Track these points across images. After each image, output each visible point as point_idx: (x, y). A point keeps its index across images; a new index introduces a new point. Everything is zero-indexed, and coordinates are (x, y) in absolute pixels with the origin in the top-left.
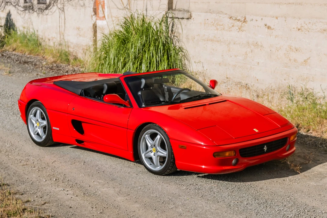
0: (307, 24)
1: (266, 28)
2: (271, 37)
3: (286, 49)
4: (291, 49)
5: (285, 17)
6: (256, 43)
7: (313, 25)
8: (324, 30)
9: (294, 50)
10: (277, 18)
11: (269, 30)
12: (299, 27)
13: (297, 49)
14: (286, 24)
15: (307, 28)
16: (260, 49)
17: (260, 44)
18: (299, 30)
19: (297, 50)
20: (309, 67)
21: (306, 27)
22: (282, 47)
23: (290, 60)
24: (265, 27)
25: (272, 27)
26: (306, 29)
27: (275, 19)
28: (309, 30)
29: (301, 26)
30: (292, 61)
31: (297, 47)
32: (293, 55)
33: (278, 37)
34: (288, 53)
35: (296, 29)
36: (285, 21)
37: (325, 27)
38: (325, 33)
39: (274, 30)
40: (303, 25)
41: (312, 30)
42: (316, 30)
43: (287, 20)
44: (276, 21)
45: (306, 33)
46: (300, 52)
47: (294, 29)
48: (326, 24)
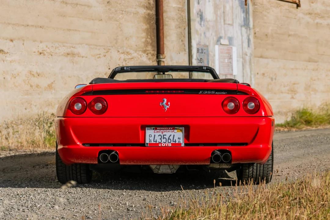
0: (50, 48)
2: (5, 62)
3: (26, 75)
4: (31, 74)
5: (24, 40)
7: (56, 49)
9: (36, 75)
10: (12, 41)
11: (1, 54)
12: (41, 51)
13: (39, 74)
14: (25, 48)
18: (40, 53)
19: (39, 75)
20: (54, 91)
21: (48, 51)
22: (20, 73)
23: (31, 86)
25: (6, 50)
26: (49, 53)
27: (9, 41)
28: (52, 54)
29: (42, 49)
30: (34, 87)
31: (39, 71)
32: (35, 81)
33: (14, 62)
34: (29, 79)
35: (37, 53)
36: (22, 45)
37: (69, 51)
38: (69, 56)
39: (8, 55)
40: (45, 49)
41: (56, 54)
42: (60, 54)
43: (25, 43)
44: (11, 43)
45: (49, 56)
46: (42, 77)
47: (34, 52)
48: (69, 48)
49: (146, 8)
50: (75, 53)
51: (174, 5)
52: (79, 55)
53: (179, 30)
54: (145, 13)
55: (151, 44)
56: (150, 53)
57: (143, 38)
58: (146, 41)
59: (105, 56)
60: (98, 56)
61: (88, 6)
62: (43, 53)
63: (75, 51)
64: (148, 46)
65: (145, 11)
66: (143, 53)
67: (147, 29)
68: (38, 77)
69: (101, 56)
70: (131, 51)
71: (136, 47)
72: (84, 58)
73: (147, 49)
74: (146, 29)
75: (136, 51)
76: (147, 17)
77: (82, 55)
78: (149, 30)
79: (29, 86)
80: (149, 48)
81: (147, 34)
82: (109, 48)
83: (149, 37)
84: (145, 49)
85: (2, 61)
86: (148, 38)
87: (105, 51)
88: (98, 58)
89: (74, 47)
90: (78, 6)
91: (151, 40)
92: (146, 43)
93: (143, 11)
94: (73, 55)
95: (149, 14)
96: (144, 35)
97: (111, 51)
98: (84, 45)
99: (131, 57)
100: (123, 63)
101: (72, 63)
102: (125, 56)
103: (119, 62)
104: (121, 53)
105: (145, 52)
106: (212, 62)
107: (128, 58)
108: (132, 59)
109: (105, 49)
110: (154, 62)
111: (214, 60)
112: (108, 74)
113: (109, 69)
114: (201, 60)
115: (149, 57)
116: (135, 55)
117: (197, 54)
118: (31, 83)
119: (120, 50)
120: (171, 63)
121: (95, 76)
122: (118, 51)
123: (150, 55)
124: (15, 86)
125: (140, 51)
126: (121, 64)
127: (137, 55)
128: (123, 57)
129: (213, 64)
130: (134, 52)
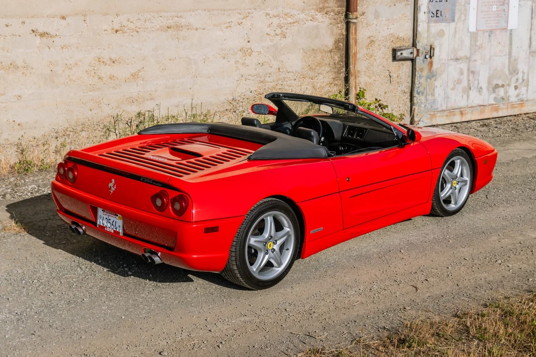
0: (135, 22)
1: (36, 35)
2: (52, 49)
3: (91, 63)
4: (99, 61)
5: (85, 15)
6: (11, 64)
7: (145, 22)
8: (169, 28)
9: (109, 62)
10: (64, 18)
11: (44, 39)
12: (117, 28)
13: (115, 60)
14: (87, 26)
15: (134, 27)
16: (23, 73)
17: (20, 63)
18: (117, 31)
19: (114, 62)
20: (141, 82)
21: (132, 26)
22: (80, 61)
23: (100, 78)
24: (34, 34)
25: (53, 33)
26: (132, 29)
27: (59, 19)
28: (138, 30)
29: (120, 25)
30: (105, 79)
31: (113, 57)
32: (106, 71)
33: (69, 47)
34: (95, 69)
35: (110, 31)
36: (83, 22)
37: (171, 22)
38: (170, 31)
39: (57, 38)
40: (125, 23)
41: (145, 30)
42: (154, 29)
43: (88, 19)
44: (63, 22)
45: (133, 34)
46: (121, 64)
47: (105, 31)
48: (171, 18)
50: (183, 24)
52: (189, 27)
56: (333, 11)
59: (242, 23)
60: (228, 25)
62: (121, 30)
63: (183, 21)
66: (317, 13)
68: (112, 64)
69: (233, 24)
70: (294, 12)
71: (303, 4)
72: (199, 31)
73: (326, 5)
75: (303, 11)
77: (195, 27)
79: (96, 77)
80: (332, 4)
82: (250, 11)
84: (321, 5)
85: (47, 48)
87: (242, 16)
88: (227, 27)
89: (179, 16)
94: (178, 27)
97: (252, 15)
98: (200, 11)
99: (292, 21)
100: (275, 31)
101: (177, 39)
102: (281, 21)
103: (268, 30)
104: (273, 15)
105: (321, 10)
106: (461, 14)
107: (286, 22)
108: (294, 23)
109: (240, 14)
110: (339, 24)
111: (466, 10)
112: (245, 49)
113: (249, 42)
114: (437, 13)
115: (330, 17)
116: (302, 16)
117: (428, 4)
118: (99, 74)
119: (270, 12)
120: (375, 22)
121: (219, 54)
122: (267, 14)
123: (332, 14)
124: (71, 80)
125: (310, 10)
126: (273, 33)
127: (305, 16)
128: (276, 21)
129: (463, 16)
130: (298, 12)
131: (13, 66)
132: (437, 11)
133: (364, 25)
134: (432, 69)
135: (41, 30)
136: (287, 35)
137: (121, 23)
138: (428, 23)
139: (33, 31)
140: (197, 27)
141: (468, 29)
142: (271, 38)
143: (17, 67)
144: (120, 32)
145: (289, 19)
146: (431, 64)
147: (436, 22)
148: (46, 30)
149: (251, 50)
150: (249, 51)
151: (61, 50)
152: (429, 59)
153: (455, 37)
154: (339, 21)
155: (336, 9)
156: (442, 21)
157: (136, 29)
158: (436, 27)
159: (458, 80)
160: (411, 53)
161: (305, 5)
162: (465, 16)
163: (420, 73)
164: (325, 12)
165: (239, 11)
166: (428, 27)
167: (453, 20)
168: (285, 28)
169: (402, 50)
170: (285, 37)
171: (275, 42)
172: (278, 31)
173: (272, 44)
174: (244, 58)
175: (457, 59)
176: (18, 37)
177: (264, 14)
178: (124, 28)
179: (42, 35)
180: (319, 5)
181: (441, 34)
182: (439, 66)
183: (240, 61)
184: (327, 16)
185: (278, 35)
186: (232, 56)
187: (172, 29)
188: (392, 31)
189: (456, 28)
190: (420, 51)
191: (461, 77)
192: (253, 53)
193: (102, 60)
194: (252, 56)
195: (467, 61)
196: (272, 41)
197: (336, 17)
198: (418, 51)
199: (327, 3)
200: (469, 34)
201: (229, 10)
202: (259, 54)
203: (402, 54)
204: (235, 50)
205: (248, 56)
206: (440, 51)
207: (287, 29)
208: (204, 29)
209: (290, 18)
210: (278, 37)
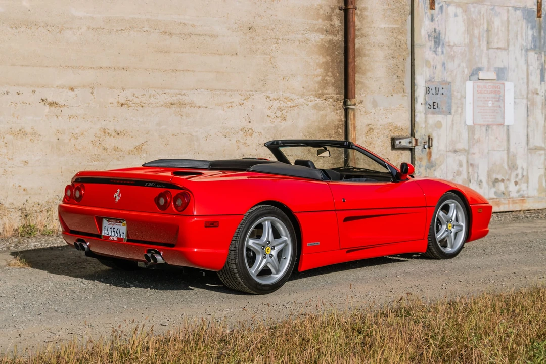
0: (140, 97)
1: (45, 104)
2: (60, 118)
3: (96, 134)
4: (105, 133)
5: (92, 88)
6: (20, 130)
7: (150, 98)
8: (172, 104)
9: (114, 134)
10: (72, 89)
11: (53, 108)
12: (123, 101)
13: (119, 132)
14: (94, 98)
15: (139, 102)
16: (31, 140)
17: (28, 130)
18: (122, 105)
19: (118, 134)
20: (144, 155)
21: (136, 100)
22: (86, 131)
23: (105, 149)
24: (43, 103)
25: (61, 102)
26: (137, 104)
27: (68, 90)
28: (143, 105)
29: (126, 99)
30: (109, 150)
31: (118, 129)
32: (110, 142)
33: (76, 117)
34: (101, 139)
35: (116, 104)
36: (91, 94)
37: (174, 99)
38: (174, 108)
39: (65, 108)
40: (130, 98)
41: (150, 105)
42: (158, 105)
43: (95, 91)
44: (71, 93)
45: (137, 108)
46: (125, 137)
47: (111, 103)
48: (175, 95)
49: (325, 33)
50: (186, 102)
51: (383, 26)
52: (192, 105)
53: (392, 61)
54: (322, 40)
55: (333, 85)
56: (332, 97)
57: (317, 76)
58: (323, 80)
59: (243, 104)
60: (230, 105)
61: (212, 36)
62: (126, 104)
63: (186, 99)
64: (328, 88)
65: (322, 37)
66: (316, 98)
67: (327, 63)
68: (117, 136)
69: (234, 105)
70: (294, 96)
71: (303, 89)
72: (202, 109)
73: (325, 91)
74: (323, 63)
75: (302, 96)
76: (326, 45)
77: (197, 105)
78: (330, 64)
79: (101, 148)
80: (331, 90)
81: (327, 70)
82: (251, 93)
83: (330, 74)
84: (320, 92)
85: (55, 117)
86: (327, 75)
87: (243, 98)
88: (229, 107)
89: (183, 93)
90: (192, 36)
91: (334, 78)
92: (324, 84)
93: (318, 38)
94: (182, 104)
95: (330, 42)
96: (320, 71)
97: (253, 97)
98: (202, 90)
99: (292, 105)
100: (275, 113)
101: (180, 116)
102: (281, 104)
103: (269, 112)
104: (274, 98)
105: (320, 96)
106: (458, 107)
107: (286, 105)
108: (294, 107)
109: (242, 95)
110: (338, 110)
111: (462, 104)
112: (246, 129)
113: (250, 122)
114: (434, 105)
115: (329, 103)
116: (301, 100)
117: (425, 96)
118: (104, 145)
119: (271, 95)
120: (373, 111)
121: (221, 133)
122: (267, 96)
123: (331, 100)
124: (76, 149)
125: (310, 95)
126: (273, 115)
127: (304, 101)
128: (276, 104)
129: (459, 110)
130: (298, 97)
131: (22, 133)
132: (434, 102)
133: (362, 113)
134: (431, 159)
135: (50, 100)
136: (287, 118)
137: (126, 97)
138: (426, 114)
139: (43, 100)
140: (200, 105)
141: (465, 122)
142: (272, 120)
143: (25, 134)
144: (126, 105)
145: (289, 103)
146: (430, 154)
147: (433, 113)
148: (54, 101)
149: (252, 130)
150: (250, 131)
151: (68, 120)
152: (427, 149)
153: (452, 129)
154: (337, 108)
155: (335, 96)
156: (439, 113)
157: (141, 103)
158: (433, 119)
159: (458, 171)
160: (410, 142)
161: (305, 91)
162: (462, 109)
163: (419, 163)
164: (324, 98)
165: (240, 92)
166: (426, 118)
167: (450, 113)
168: (286, 111)
169: (400, 139)
170: (286, 120)
171: (275, 123)
172: (279, 114)
173: (273, 125)
174: (245, 138)
175: (455, 151)
176: (28, 104)
177: (265, 97)
178: (129, 102)
179: (51, 104)
180: (318, 91)
181: (439, 125)
182: (438, 156)
183: (242, 141)
184: (326, 102)
185: (278, 118)
186: (233, 135)
187: (176, 106)
188: (390, 121)
189: (453, 121)
190: (419, 141)
191: (461, 169)
192: (254, 133)
193: (107, 131)
194: (253, 136)
195: (466, 154)
196: (273, 122)
197: (334, 103)
198: (416, 140)
199: (326, 90)
200: (466, 127)
201: (231, 90)
202: (260, 135)
203: (400, 142)
204: (237, 130)
205: (249, 136)
206: (438, 142)
207: (287, 112)
208: (206, 108)
209: (290, 101)
210: (279, 120)
